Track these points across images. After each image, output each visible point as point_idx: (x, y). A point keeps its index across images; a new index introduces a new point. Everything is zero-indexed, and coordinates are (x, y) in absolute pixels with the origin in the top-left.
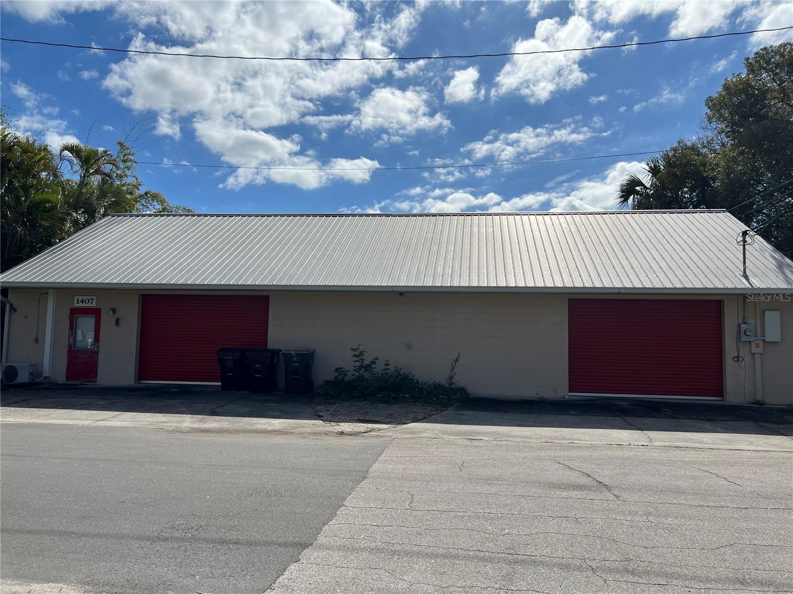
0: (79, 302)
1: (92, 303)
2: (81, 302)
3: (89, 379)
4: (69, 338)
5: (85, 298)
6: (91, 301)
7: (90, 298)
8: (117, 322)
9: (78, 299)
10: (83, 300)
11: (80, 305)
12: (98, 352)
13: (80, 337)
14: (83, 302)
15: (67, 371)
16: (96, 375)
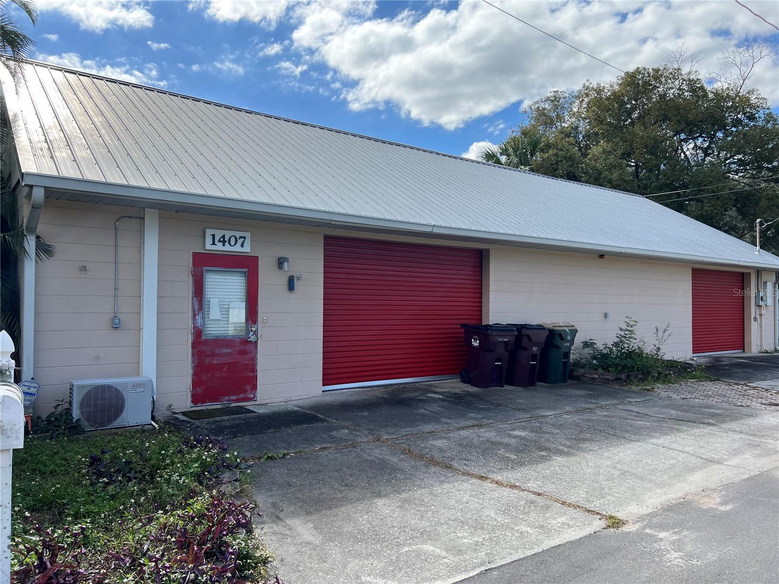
0: (216, 242)
1: (242, 246)
2: (219, 241)
3: (242, 396)
4: (194, 315)
5: (228, 234)
6: (240, 241)
7: (238, 234)
8: (291, 286)
9: (213, 236)
10: (224, 236)
11: (219, 247)
12: (256, 342)
13: (214, 313)
14: (224, 242)
15: (195, 384)
16: (255, 387)
